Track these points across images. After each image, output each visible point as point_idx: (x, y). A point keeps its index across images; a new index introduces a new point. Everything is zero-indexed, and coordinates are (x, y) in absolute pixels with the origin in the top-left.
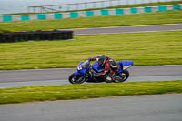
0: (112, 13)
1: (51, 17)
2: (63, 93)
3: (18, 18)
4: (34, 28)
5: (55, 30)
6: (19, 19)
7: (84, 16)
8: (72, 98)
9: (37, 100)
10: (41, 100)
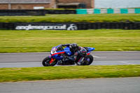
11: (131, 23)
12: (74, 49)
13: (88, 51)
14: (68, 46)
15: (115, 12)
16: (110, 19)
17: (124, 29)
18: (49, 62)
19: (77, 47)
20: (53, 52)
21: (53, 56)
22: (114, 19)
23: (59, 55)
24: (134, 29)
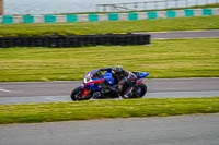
0: (198, 13)
1: (124, 17)
2: (137, 109)
3: (85, 18)
4: (103, 31)
5: (129, 34)
6: (87, 19)
7: (164, 17)
8: (149, 115)
9: (106, 117)
10: (111, 117)
11: (61, 37)
12: (119, 75)
13: (139, 78)
14: (109, 70)
15: (36, 20)
16: (29, 31)
17: (49, 46)
18: (80, 95)
19: (123, 72)
20: (88, 79)
21: (87, 86)
22: (35, 32)
23: (96, 84)
24: (65, 46)
